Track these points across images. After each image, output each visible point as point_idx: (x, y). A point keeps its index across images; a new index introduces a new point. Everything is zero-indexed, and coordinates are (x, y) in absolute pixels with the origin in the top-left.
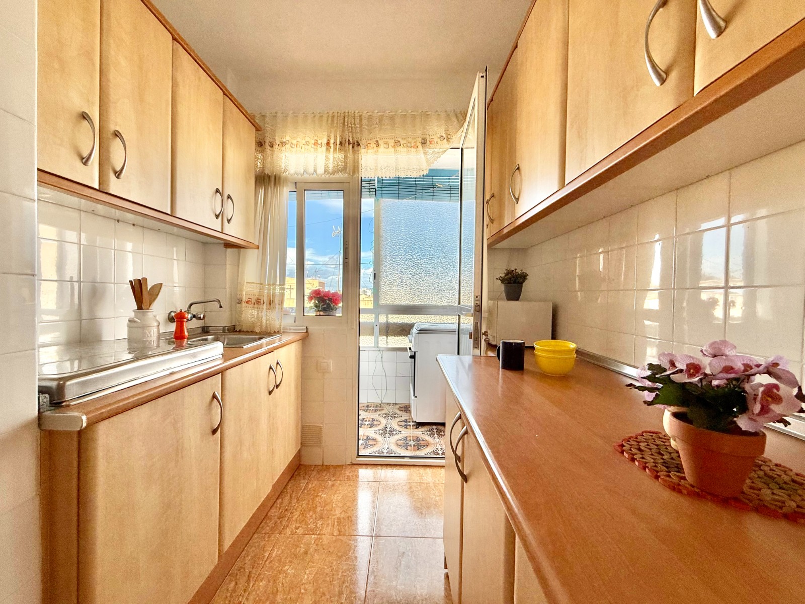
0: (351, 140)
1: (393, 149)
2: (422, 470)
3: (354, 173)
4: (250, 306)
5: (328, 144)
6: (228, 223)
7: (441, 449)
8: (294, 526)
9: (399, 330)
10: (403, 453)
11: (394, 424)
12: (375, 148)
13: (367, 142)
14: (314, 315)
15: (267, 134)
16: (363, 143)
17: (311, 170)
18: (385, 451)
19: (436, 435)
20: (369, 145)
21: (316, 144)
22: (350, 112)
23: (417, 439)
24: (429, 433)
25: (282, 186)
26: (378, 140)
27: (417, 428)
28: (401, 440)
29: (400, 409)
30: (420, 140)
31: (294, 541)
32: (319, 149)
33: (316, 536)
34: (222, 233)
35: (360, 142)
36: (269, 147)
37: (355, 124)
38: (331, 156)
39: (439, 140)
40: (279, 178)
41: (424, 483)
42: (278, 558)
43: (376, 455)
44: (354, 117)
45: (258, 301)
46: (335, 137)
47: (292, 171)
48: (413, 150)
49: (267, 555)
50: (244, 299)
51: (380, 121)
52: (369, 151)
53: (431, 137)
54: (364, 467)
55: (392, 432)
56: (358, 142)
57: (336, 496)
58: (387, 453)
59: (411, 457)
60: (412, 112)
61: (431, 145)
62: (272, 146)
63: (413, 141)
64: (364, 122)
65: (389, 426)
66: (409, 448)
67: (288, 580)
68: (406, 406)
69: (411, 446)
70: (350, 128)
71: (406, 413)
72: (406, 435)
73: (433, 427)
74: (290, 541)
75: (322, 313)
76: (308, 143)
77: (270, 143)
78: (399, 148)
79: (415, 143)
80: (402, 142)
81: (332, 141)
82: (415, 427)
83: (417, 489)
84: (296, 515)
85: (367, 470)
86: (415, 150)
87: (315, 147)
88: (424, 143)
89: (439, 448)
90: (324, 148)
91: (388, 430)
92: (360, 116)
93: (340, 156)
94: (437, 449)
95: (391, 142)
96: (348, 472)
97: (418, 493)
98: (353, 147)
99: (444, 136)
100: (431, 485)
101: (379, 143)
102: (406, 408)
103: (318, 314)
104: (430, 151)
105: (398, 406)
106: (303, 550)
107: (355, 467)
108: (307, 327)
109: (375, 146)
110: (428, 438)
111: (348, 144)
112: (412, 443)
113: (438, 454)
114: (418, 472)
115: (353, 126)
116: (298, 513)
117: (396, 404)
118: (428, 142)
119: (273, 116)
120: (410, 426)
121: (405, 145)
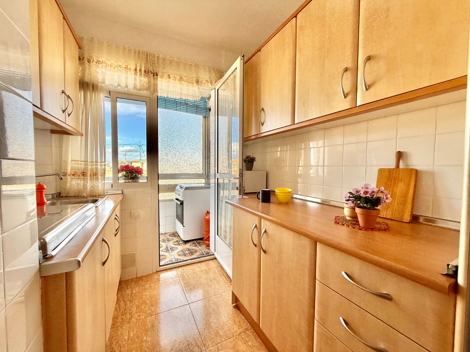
0: (152, 71)
1: (179, 82)
2: (199, 265)
3: (154, 92)
4: (76, 177)
5: (136, 70)
6: (69, 116)
7: (204, 252)
8: (136, 315)
9: (167, 189)
10: (185, 258)
11: (171, 244)
12: (168, 79)
13: (162, 74)
14: (123, 182)
15: (85, 53)
16: (159, 74)
17: (123, 85)
18: (174, 260)
19: (198, 246)
20: (163, 76)
21: (126, 68)
22: (151, 53)
23: (189, 250)
24: (193, 245)
25: (99, 92)
26: (170, 74)
27: (185, 244)
28: (180, 252)
29: (170, 235)
30: (195, 79)
31: (142, 323)
32: (129, 72)
33: (154, 316)
34: (65, 123)
35: (158, 73)
36: (87, 63)
37: (154, 61)
38: (138, 77)
39: (206, 82)
40: (97, 86)
41: (203, 270)
42: (136, 336)
43: (169, 263)
44: (154, 56)
45: (84, 174)
46: (141, 66)
47: (107, 83)
48: (190, 84)
49: (126, 337)
50: (69, 172)
51: (171, 63)
52: (163, 80)
53: (201, 80)
54: (165, 271)
55: (172, 249)
56: (157, 73)
57: (155, 291)
58: (175, 260)
59: (191, 259)
60: (190, 62)
61: (202, 84)
62: (89, 61)
63: (191, 79)
64: (161, 61)
65: (168, 246)
66: (186, 255)
67: (149, 343)
68: (173, 233)
69: (187, 254)
70: (151, 63)
71: (175, 238)
72: (182, 249)
73: (194, 242)
74: (138, 325)
75: (130, 181)
76: (120, 66)
77: (88, 59)
78: (182, 82)
79: (191, 81)
80: (184, 79)
81: (138, 69)
82: (184, 244)
83: (201, 274)
84: (134, 309)
85: (168, 272)
86: (192, 85)
87: (126, 70)
88: (197, 82)
89: (203, 251)
90: (133, 72)
91: (169, 248)
92: (158, 57)
93: (145, 79)
94: (202, 252)
95: (178, 78)
96: (156, 276)
97: (203, 276)
98: (153, 76)
99: (209, 81)
100: (208, 270)
101: (170, 76)
102: (174, 234)
103: (127, 181)
104: (202, 87)
105: (168, 234)
106: (150, 326)
107: (159, 272)
108: (122, 190)
109: (167, 78)
110: (194, 248)
111: (150, 73)
112: (187, 252)
113: (204, 254)
114: (197, 266)
115: (153, 62)
116: (135, 309)
117: (166, 233)
118: (200, 82)
119: (90, 40)
120: (181, 243)
121: (186, 81)
